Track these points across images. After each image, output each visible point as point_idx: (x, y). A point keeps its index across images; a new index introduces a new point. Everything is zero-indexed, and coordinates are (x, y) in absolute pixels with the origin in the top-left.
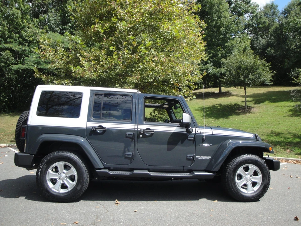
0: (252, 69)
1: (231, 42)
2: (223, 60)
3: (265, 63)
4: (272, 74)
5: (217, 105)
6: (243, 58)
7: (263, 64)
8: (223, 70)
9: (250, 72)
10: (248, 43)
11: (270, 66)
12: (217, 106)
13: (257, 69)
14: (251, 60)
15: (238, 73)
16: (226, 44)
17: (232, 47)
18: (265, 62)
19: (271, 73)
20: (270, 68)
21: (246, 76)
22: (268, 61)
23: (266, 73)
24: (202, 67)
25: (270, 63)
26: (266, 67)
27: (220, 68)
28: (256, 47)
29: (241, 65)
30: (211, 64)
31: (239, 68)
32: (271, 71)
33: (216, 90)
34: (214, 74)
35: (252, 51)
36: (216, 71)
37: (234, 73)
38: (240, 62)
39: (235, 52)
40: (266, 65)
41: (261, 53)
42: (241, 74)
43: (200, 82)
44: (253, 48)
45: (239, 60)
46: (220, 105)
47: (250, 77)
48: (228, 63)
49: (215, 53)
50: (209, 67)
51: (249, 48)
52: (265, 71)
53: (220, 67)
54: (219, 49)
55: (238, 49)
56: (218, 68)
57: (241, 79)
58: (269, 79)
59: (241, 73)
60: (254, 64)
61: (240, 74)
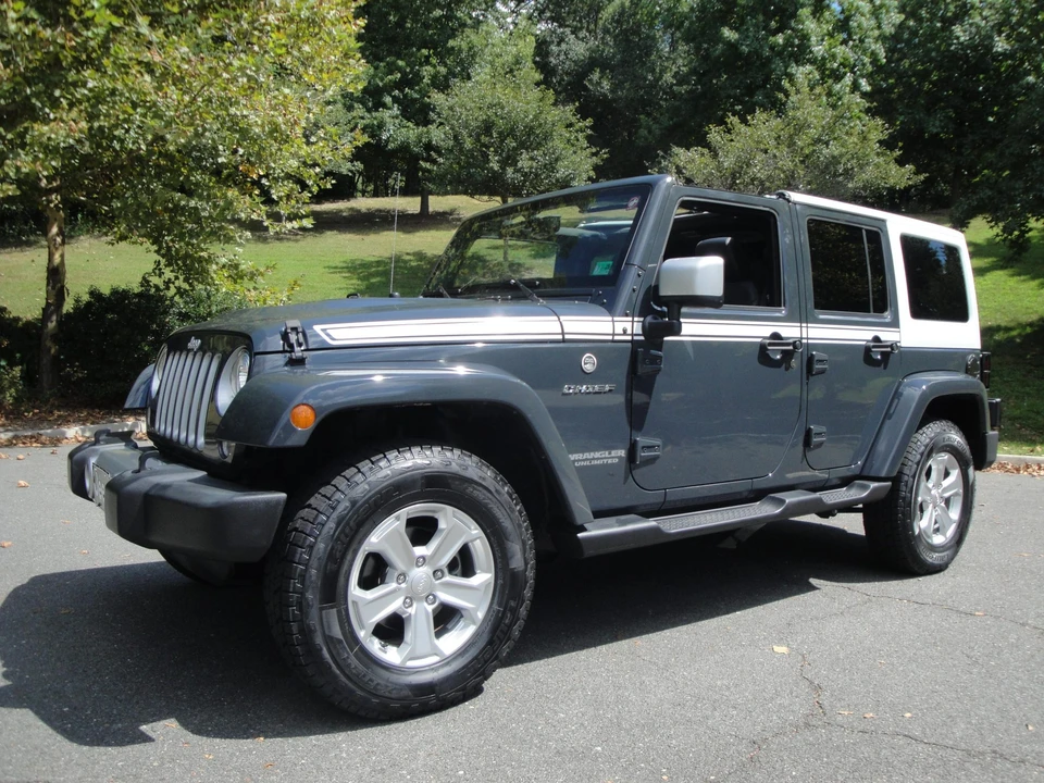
0: (531, 138)
1: (468, 37)
2: (437, 98)
3: (574, 120)
4: (594, 158)
5: (408, 254)
6: (503, 94)
7: (568, 122)
8: (437, 135)
9: (522, 145)
10: (527, 47)
11: (589, 132)
12: (408, 257)
13: (547, 137)
14: (528, 104)
15: (484, 145)
16: (451, 43)
17: (473, 54)
18: (574, 115)
19: (593, 154)
20: (588, 138)
21: (510, 160)
22: (583, 112)
23: (575, 152)
24: (362, 118)
25: (589, 122)
26: (577, 131)
27: (426, 126)
28: (556, 65)
29: (493, 118)
30: (396, 110)
31: (487, 127)
32: (594, 150)
33: (412, 205)
34: (404, 148)
35: (538, 76)
36: (410, 133)
37: (468, 144)
38: (491, 106)
39: (481, 73)
40: (577, 127)
41: (568, 86)
42: (492, 149)
43: (351, 171)
44: (543, 65)
45: (489, 100)
46: (420, 256)
47: (524, 162)
48: (451, 108)
49: (410, 73)
50: (388, 120)
51: (530, 64)
52: (573, 145)
53: (426, 122)
54: (427, 57)
55: (492, 63)
56: (417, 124)
57: (492, 168)
58: (585, 176)
59: (492, 145)
60: (536, 117)
61: (488, 147)
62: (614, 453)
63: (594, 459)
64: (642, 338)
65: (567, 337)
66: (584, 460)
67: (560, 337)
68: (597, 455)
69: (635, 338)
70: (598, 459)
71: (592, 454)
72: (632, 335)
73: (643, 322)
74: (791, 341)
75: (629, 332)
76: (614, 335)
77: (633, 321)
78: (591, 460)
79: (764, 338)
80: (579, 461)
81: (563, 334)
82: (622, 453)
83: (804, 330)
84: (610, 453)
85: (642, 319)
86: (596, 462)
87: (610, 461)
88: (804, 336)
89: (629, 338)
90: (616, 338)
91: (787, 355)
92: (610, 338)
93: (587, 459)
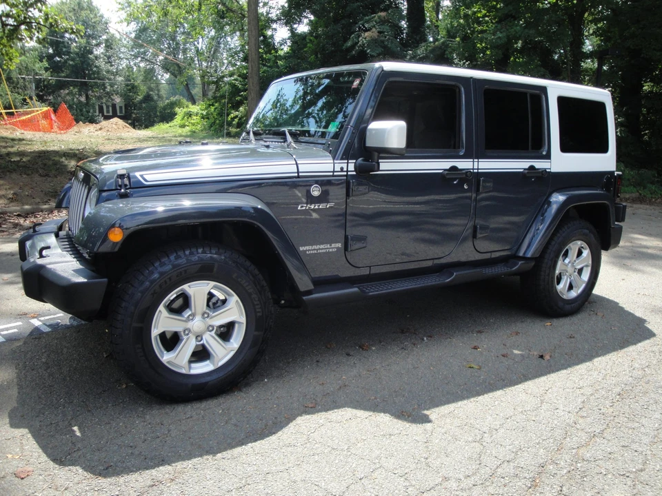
62: (333, 245)
63: (320, 249)
64: (354, 173)
65: (300, 174)
66: (313, 250)
67: (296, 175)
68: (322, 246)
69: (349, 173)
70: (322, 249)
71: (318, 246)
72: (347, 171)
73: (355, 163)
74: (464, 172)
75: (345, 169)
76: (334, 172)
77: (348, 163)
78: (317, 250)
79: (445, 170)
80: (309, 250)
81: (298, 172)
82: (339, 245)
83: (476, 164)
84: (331, 245)
85: (354, 161)
86: (321, 251)
87: (331, 250)
88: (476, 167)
89: (345, 173)
90: (335, 174)
91: (462, 181)
92: (332, 174)
93: (315, 250)
